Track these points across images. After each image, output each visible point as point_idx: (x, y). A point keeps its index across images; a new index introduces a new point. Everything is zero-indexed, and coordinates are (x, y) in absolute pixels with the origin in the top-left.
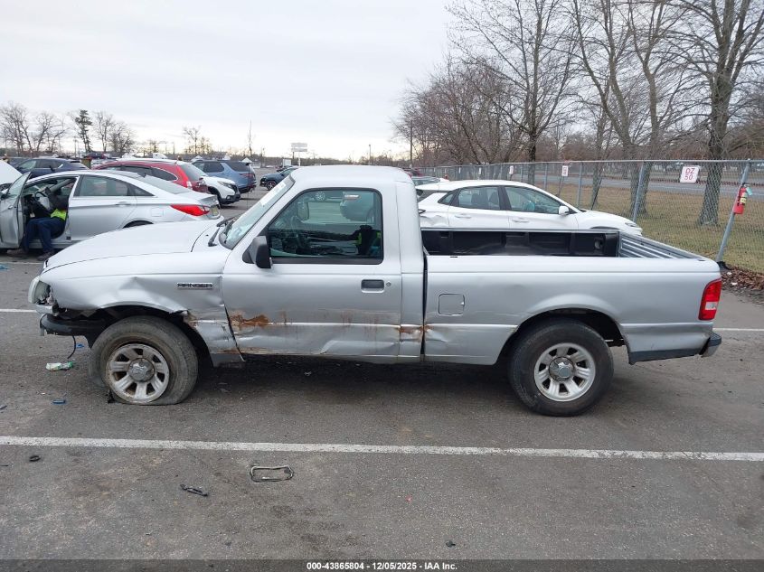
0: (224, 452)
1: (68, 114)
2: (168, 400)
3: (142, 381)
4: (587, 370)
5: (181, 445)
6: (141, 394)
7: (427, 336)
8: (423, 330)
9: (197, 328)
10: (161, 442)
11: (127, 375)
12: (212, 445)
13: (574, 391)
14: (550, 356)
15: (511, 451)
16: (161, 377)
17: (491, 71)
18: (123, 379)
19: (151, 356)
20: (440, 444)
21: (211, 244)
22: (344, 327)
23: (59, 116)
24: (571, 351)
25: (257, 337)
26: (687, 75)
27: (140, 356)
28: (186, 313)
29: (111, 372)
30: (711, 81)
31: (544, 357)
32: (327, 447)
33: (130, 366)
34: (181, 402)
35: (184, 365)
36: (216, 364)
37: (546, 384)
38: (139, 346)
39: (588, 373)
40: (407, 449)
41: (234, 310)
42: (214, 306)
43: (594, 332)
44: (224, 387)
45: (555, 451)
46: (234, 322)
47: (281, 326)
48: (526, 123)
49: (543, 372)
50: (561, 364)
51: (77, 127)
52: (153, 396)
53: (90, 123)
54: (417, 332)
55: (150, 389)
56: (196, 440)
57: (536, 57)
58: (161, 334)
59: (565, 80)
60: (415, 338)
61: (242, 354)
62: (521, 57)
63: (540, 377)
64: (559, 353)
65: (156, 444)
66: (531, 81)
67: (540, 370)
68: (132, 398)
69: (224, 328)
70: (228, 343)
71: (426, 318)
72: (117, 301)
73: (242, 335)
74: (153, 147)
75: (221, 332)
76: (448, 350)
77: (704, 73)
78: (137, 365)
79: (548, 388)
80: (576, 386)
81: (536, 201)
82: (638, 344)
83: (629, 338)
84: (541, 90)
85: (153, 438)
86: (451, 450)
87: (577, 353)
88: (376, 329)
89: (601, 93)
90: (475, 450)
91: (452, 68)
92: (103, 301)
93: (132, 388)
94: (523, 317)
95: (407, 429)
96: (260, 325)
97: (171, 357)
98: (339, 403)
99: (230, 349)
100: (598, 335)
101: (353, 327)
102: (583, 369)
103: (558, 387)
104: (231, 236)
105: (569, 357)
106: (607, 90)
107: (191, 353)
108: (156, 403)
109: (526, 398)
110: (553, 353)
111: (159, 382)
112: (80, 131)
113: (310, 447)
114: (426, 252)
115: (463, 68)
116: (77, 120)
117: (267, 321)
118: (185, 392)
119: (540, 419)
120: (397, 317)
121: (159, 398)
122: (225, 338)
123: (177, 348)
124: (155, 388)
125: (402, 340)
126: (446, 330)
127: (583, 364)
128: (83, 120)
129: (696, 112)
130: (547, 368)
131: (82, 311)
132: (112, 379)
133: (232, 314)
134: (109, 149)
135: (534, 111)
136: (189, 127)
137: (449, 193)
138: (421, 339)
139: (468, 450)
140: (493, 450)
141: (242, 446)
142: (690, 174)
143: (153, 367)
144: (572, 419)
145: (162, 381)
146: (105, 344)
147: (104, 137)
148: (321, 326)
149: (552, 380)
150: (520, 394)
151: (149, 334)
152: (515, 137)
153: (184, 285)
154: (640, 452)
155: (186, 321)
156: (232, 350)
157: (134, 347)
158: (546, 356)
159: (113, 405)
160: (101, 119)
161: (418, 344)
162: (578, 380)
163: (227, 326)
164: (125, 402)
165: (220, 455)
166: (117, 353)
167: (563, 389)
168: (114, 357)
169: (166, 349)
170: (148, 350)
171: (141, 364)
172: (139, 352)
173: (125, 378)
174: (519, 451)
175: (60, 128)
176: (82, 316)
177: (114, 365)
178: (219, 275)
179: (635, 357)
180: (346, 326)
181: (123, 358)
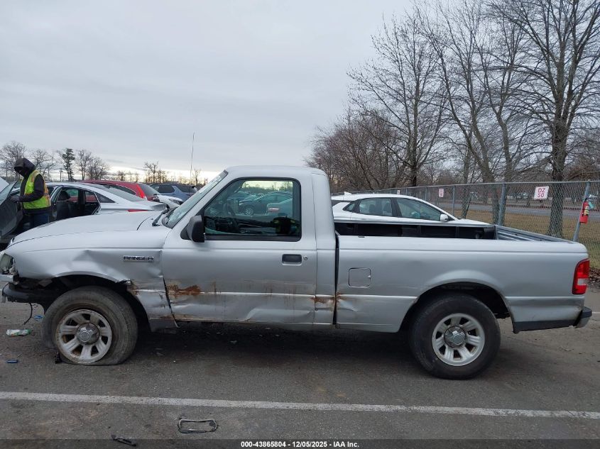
0: (155, 406)
1: (57, 151)
2: (109, 361)
3: (88, 344)
4: (478, 338)
5: (116, 399)
6: (86, 355)
7: (338, 306)
8: (335, 299)
9: (139, 296)
10: (98, 397)
11: (75, 338)
12: (145, 400)
13: (467, 356)
14: (445, 325)
15: (415, 408)
16: (105, 340)
17: (381, 121)
18: (71, 342)
19: (97, 321)
20: (351, 402)
21: (154, 225)
22: (266, 297)
23: (50, 153)
24: (463, 321)
25: (190, 305)
26: (532, 123)
27: (88, 321)
28: (129, 282)
29: (60, 335)
30: (551, 127)
31: (440, 326)
32: (249, 404)
33: (78, 330)
34: (121, 363)
35: (125, 329)
36: (153, 329)
37: (442, 350)
38: (88, 312)
39: (478, 340)
40: (321, 406)
41: (171, 280)
42: (154, 277)
43: (482, 304)
44: (160, 351)
45: (454, 409)
46: (171, 292)
47: (212, 295)
48: (408, 159)
49: (439, 339)
50: (455, 332)
51: (63, 161)
52: (97, 357)
53: (74, 159)
54: (330, 301)
55: (94, 351)
56: (131, 396)
57: (416, 110)
58: (108, 301)
59: (438, 127)
60: (328, 307)
61: (177, 321)
62: (404, 110)
63: (437, 343)
64: (453, 323)
65: (95, 398)
66: (412, 128)
67: (437, 337)
68: (77, 359)
69: (161, 297)
70: (165, 311)
71: (338, 289)
72: (69, 271)
73: (177, 303)
74: (120, 177)
75: (159, 300)
76: (357, 318)
77: (545, 122)
78: (84, 329)
79: (444, 354)
80: (468, 352)
81: (421, 212)
82: (521, 315)
83: (513, 310)
84: (419, 134)
85: (92, 393)
86: (361, 407)
87: (468, 323)
88: (294, 298)
89: (466, 137)
90: (383, 408)
91: (351, 118)
92: (58, 271)
93: (78, 350)
94: (422, 289)
95: (320, 389)
96: (193, 294)
97: (115, 322)
98: (260, 367)
99: (166, 316)
100: (486, 307)
101: (274, 296)
102: (474, 337)
103: (453, 353)
104: (172, 218)
105: (461, 326)
106: (470, 135)
107: (132, 319)
108: (98, 364)
109: (426, 363)
110: (448, 322)
111: (103, 344)
112: (65, 164)
113: (234, 404)
114: (338, 234)
115: (360, 119)
116: (64, 156)
117: (199, 291)
118: (124, 354)
119: (438, 381)
120: (313, 287)
121: (102, 359)
122: (162, 305)
123: (120, 315)
124: (99, 350)
125: (316, 309)
126: (356, 300)
127: (474, 332)
128: (68, 156)
129: (540, 150)
130: (443, 336)
131: (40, 280)
132: (61, 341)
133: (169, 284)
134: (86, 177)
135: (415, 150)
136: (150, 162)
137: (352, 202)
138: (333, 308)
139: (376, 407)
140: (399, 407)
141: (173, 401)
142: (542, 193)
143: (99, 331)
144: (466, 382)
145: (106, 343)
146: (58, 309)
147: (83, 170)
148: (246, 295)
149: (447, 346)
150: (420, 359)
151: (97, 301)
152: (400, 171)
153: (128, 258)
154: (531, 411)
155: (129, 290)
156: (168, 317)
157: (83, 312)
158: (442, 325)
159: (59, 365)
160: (82, 155)
161: (331, 313)
162: (470, 347)
163: (164, 296)
164: (71, 363)
165: (152, 409)
166: (67, 318)
167: (457, 355)
168: (64, 321)
169: (110, 315)
170: (95, 316)
171: (88, 328)
172: (87, 317)
173: (73, 340)
174: (422, 409)
175: (50, 162)
176: (40, 285)
177: (64, 328)
178: (159, 250)
179: (518, 327)
180: (268, 296)
181: (72, 322)
